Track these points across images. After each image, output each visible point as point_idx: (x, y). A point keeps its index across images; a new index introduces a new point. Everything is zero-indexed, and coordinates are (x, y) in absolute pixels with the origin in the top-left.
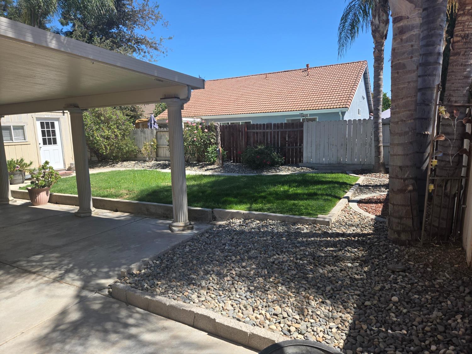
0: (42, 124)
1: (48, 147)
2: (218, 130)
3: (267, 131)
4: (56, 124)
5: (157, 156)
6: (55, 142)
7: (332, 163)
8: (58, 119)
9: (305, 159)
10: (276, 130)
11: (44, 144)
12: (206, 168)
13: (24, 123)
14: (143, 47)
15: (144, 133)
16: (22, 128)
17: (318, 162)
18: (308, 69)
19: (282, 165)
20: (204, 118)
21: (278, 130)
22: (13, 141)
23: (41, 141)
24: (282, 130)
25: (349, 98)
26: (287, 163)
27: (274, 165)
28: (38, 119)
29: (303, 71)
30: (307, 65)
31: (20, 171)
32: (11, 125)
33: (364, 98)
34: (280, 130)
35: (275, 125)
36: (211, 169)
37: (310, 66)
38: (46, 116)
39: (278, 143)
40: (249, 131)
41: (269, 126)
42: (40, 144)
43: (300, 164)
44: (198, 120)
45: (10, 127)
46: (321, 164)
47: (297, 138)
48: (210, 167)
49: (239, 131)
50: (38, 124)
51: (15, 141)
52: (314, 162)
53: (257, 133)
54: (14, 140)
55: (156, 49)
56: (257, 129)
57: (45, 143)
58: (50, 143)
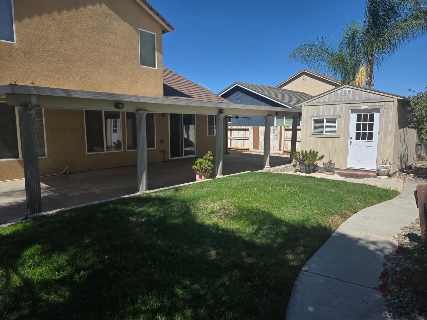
0: (359, 116)
1: (361, 142)
4: (377, 116)
6: (370, 138)
8: (378, 110)
11: (356, 139)
13: (337, 116)
16: (334, 121)
23: (354, 135)
28: (353, 111)
38: (362, 108)
42: (351, 138)
45: (323, 120)
50: (354, 117)
51: (324, 134)
54: (324, 132)
57: (358, 138)
58: (364, 138)
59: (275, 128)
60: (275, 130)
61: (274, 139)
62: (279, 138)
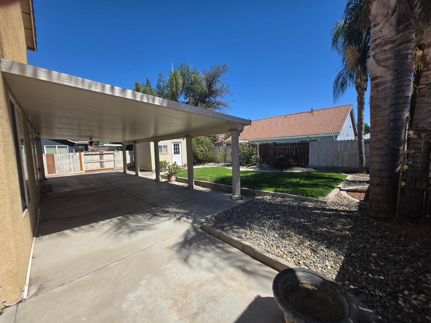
0: (174, 144)
2: (258, 147)
3: (286, 147)
4: (180, 144)
5: (225, 160)
6: (179, 153)
7: (328, 166)
8: (181, 142)
9: (310, 164)
10: (292, 147)
12: (250, 167)
13: (167, 144)
14: (220, 106)
15: (219, 148)
16: (166, 146)
17: (319, 165)
18: (312, 112)
19: (295, 167)
20: (250, 140)
21: (293, 147)
22: (162, 152)
23: (173, 153)
24: (295, 147)
25: (340, 127)
26: (298, 166)
27: (290, 166)
28: (173, 142)
29: (309, 113)
30: (312, 109)
31: (164, 166)
32: (162, 145)
33: (351, 127)
34: (294, 147)
35: (291, 143)
36: (253, 168)
37: (313, 110)
38: (176, 141)
39: (293, 154)
40: (275, 147)
41: (287, 144)
43: (307, 167)
44: (247, 141)
46: (321, 167)
47: (305, 151)
48: (252, 167)
49: (270, 147)
50: (173, 145)
52: (316, 165)
53: (280, 148)
55: (226, 107)
56: (280, 146)
57: (175, 154)
58: (177, 154)
59: (74, 154)
60: (74, 156)
61: (74, 163)
62: (79, 162)
